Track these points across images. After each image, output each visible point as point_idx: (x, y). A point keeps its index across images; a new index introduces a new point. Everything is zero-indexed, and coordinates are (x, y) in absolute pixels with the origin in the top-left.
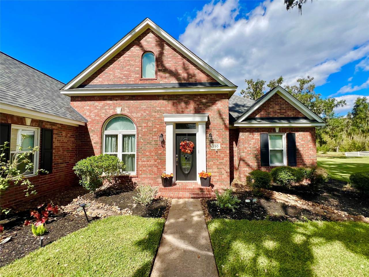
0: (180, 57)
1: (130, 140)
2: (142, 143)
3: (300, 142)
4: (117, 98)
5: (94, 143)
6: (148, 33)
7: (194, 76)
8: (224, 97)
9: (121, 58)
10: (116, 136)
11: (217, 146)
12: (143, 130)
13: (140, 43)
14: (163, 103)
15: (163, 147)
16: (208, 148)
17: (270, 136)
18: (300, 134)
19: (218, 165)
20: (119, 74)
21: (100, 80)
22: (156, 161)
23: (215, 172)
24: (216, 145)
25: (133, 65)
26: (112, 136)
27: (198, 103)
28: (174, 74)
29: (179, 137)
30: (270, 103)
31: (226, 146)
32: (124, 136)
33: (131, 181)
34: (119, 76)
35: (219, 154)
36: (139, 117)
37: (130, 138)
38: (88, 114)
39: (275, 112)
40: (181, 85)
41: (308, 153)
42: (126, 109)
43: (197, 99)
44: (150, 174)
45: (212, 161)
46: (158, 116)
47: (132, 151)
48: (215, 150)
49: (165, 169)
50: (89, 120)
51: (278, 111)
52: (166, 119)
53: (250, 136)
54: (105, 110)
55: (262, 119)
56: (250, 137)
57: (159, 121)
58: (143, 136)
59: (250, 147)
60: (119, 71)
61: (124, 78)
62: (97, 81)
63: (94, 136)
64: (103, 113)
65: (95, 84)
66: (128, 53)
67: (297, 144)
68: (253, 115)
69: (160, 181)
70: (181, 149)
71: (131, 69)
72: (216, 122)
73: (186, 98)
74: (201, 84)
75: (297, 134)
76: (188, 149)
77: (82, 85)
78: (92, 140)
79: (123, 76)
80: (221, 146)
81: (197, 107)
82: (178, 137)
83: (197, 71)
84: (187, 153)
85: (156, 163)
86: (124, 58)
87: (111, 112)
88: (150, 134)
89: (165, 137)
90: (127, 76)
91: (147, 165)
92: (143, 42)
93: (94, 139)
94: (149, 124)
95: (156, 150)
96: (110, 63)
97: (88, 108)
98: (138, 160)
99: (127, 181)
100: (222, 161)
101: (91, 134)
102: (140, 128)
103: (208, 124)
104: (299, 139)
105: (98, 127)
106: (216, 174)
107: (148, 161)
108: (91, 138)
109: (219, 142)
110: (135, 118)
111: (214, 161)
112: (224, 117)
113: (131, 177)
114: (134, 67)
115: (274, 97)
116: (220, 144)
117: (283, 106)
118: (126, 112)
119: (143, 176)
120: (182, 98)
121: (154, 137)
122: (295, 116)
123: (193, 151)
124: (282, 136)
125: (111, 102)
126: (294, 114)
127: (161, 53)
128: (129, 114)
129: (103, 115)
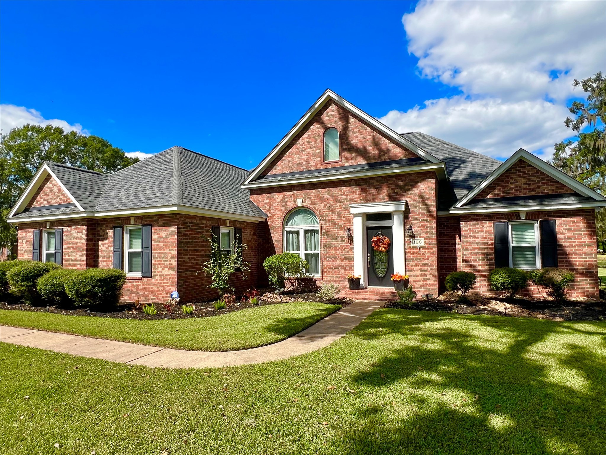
0: (369, 130)
1: (313, 237)
2: (326, 239)
3: (564, 234)
4: (297, 188)
5: (275, 241)
6: (330, 105)
7: (387, 151)
8: (428, 176)
9: (301, 141)
10: (298, 232)
11: (420, 242)
12: (327, 225)
13: (321, 119)
14: (349, 190)
15: (350, 244)
16: (408, 245)
17: (512, 225)
18: (564, 221)
19: (421, 266)
20: (299, 160)
21: (278, 168)
22: (343, 261)
23: (418, 276)
24: (419, 240)
25: (314, 147)
26: (293, 232)
27: (393, 187)
28: (362, 152)
29: (371, 231)
30: (509, 176)
31: (432, 241)
32: (306, 232)
33: (315, 284)
34: (298, 162)
35: (422, 252)
36: (322, 209)
37: (313, 234)
38: (268, 208)
39: (518, 189)
40: (372, 166)
41: (580, 250)
42: (307, 199)
43: (392, 182)
44: (337, 277)
45: (413, 262)
46: (344, 206)
47: (315, 250)
48: (416, 247)
49: (353, 270)
50: (269, 215)
51: (525, 187)
52: (353, 211)
53: (477, 226)
54: (286, 202)
55: (496, 200)
56: (478, 228)
57: (345, 212)
58: (327, 231)
59: (477, 243)
60: (298, 156)
61: (304, 163)
62: (275, 171)
63: (275, 233)
64: (283, 206)
65: (274, 173)
66: (308, 133)
67: (560, 237)
68: (482, 195)
69: (347, 284)
70: (373, 247)
71: (311, 152)
72: (417, 210)
73: (377, 181)
74: (397, 162)
75: (558, 221)
76: (382, 246)
77: (260, 177)
78: (272, 237)
79: (302, 161)
80: (425, 242)
81: (391, 191)
82: (369, 232)
83: (391, 146)
84: (381, 252)
85: (343, 263)
86: (303, 139)
87: (291, 205)
88: (336, 228)
89: (353, 232)
90: (308, 161)
91: (333, 265)
92: (325, 117)
93: (275, 236)
94: (333, 216)
95: (343, 248)
96: (289, 147)
97: (268, 201)
98: (322, 259)
99: (311, 285)
100: (426, 261)
101: (272, 231)
102: (323, 222)
103: (406, 214)
104: (562, 228)
105: (279, 222)
106: (419, 278)
107: (334, 261)
108: (272, 235)
109: (423, 237)
110: (317, 210)
111: (416, 262)
112: (429, 202)
113: (315, 280)
114: (314, 149)
115: (518, 165)
116: (423, 239)
117: (532, 179)
118: (308, 204)
119: (329, 278)
120: (372, 181)
121: (340, 232)
122: (556, 192)
123: (389, 249)
124: (533, 224)
125: (291, 193)
126: (553, 190)
127: (346, 128)
128: (311, 206)
129: (283, 209)
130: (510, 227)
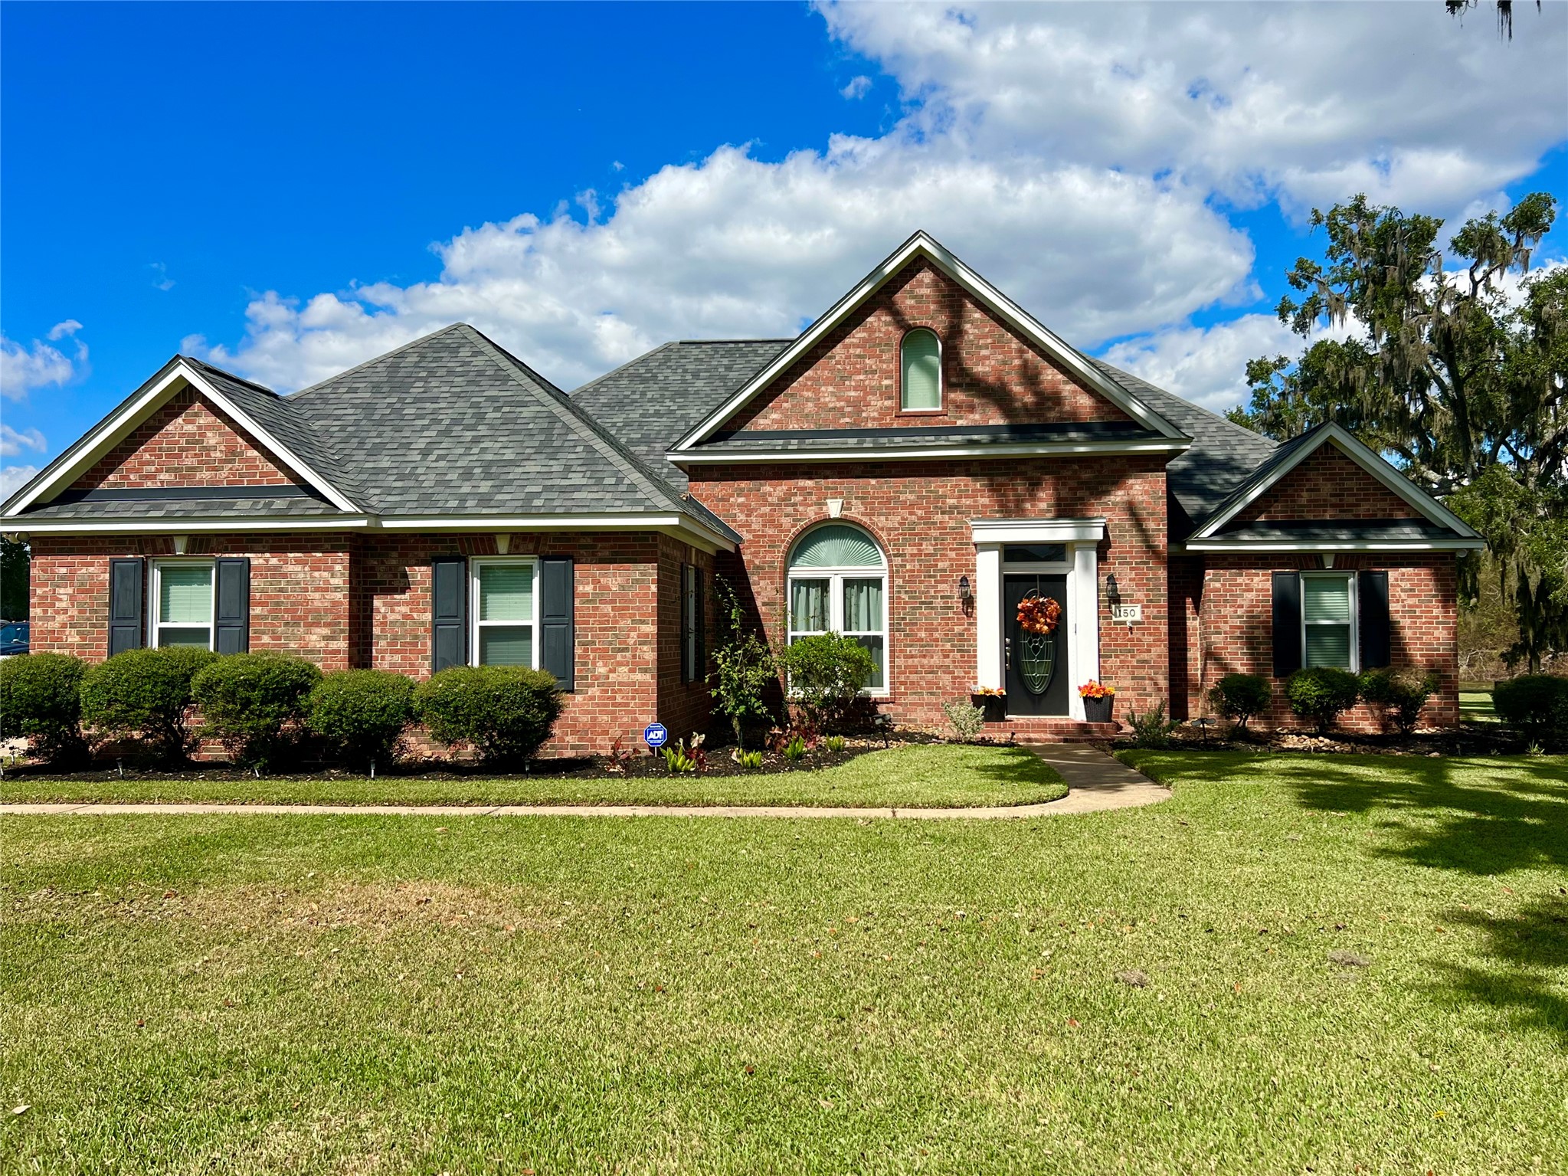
0: (1015, 344)
1: (863, 595)
2: (906, 603)
3: (1403, 601)
4: (828, 472)
5: (764, 604)
6: (919, 271)
7: (1056, 399)
8: (1152, 466)
9: (839, 350)
10: (823, 584)
11: (1131, 613)
12: (908, 567)
13: (893, 304)
14: (965, 485)
15: (967, 614)
16: (1105, 618)
17: (1305, 579)
18: (1403, 574)
19: (1133, 667)
20: (834, 399)
21: (774, 416)
22: (948, 656)
23: (1127, 689)
24: (1129, 609)
25: (874, 372)
26: (809, 583)
27: (1073, 484)
28: (995, 394)
29: (1015, 584)
30: (1305, 475)
31: (1159, 612)
32: (848, 583)
33: (874, 711)
34: (831, 405)
35: (1137, 634)
36: (896, 529)
37: (865, 588)
38: (741, 517)
39: (1320, 504)
40: (1019, 432)
41: (1429, 634)
42: (854, 501)
43: (1070, 473)
44: (932, 694)
45: (1117, 656)
46: (952, 524)
47: (869, 629)
48: (1124, 623)
49: (975, 678)
50: (746, 536)
51: (1334, 500)
52: (979, 536)
53: (1240, 580)
54: (794, 505)
55: (1276, 525)
56: (1241, 585)
57: (955, 539)
58: (908, 582)
59: (1239, 617)
60: (831, 389)
61: (849, 409)
62: (767, 420)
63: (762, 583)
64: (787, 515)
65: (760, 428)
66: (858, 335)
67: (1393, 607)
68: (1251, 512)
70: (1020, 623)
71: (867, 383)
72: (1127, 542)
73: (1036, 468)
74: (1081, 427)
75: (1393, 575)
76: (1042, 620)
77: (720, 435)
78: (756, 595)
79: (842, 404)
80: (1143, 612)
81: (1064, 493)
82: (1011, 588)
83: (1068, 389)
84: (1037, 634)
85: (947, 661)
86: (847, 347)
87: (812, 514)
88: (930, 576)
89: (974, 587)
90: (858, 405)
91: (922, 666)
92: (905, 300)
93: (763, 590)
94: (924, 547)
95: (947, 624)
96: (806, 363)
97: (741, 500)
98: (892, 652)
99: (864, 715)
100: (1145, 656)
101: (753, 579)
102: (898, 560)
103: (1103, 548)
104: (1399, 589)
105: (779, 554)
106: (1129, 694)
107: (924, 656)
108: (754, 589)
109: (1138, 601)
110: (882, 529)
111: (1122, 658)
112: (1151, 525)
113: (876, 702)
114: (876, 377)
115: (1321, 454)
116: (1139, 605)
117: (1348, 484)
118: (857, 512)
119: (910, 699)
120: (1023, 468)
121: (940, 587)
122: (1388, 515)
123: (1057, 626)
124: (1347, 579)
125: (809, 483)
126: (1385, 510)
127: (955, 332)
128: (865, 519)
129: (786, 522)
130: (1302, 582)
